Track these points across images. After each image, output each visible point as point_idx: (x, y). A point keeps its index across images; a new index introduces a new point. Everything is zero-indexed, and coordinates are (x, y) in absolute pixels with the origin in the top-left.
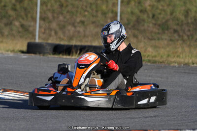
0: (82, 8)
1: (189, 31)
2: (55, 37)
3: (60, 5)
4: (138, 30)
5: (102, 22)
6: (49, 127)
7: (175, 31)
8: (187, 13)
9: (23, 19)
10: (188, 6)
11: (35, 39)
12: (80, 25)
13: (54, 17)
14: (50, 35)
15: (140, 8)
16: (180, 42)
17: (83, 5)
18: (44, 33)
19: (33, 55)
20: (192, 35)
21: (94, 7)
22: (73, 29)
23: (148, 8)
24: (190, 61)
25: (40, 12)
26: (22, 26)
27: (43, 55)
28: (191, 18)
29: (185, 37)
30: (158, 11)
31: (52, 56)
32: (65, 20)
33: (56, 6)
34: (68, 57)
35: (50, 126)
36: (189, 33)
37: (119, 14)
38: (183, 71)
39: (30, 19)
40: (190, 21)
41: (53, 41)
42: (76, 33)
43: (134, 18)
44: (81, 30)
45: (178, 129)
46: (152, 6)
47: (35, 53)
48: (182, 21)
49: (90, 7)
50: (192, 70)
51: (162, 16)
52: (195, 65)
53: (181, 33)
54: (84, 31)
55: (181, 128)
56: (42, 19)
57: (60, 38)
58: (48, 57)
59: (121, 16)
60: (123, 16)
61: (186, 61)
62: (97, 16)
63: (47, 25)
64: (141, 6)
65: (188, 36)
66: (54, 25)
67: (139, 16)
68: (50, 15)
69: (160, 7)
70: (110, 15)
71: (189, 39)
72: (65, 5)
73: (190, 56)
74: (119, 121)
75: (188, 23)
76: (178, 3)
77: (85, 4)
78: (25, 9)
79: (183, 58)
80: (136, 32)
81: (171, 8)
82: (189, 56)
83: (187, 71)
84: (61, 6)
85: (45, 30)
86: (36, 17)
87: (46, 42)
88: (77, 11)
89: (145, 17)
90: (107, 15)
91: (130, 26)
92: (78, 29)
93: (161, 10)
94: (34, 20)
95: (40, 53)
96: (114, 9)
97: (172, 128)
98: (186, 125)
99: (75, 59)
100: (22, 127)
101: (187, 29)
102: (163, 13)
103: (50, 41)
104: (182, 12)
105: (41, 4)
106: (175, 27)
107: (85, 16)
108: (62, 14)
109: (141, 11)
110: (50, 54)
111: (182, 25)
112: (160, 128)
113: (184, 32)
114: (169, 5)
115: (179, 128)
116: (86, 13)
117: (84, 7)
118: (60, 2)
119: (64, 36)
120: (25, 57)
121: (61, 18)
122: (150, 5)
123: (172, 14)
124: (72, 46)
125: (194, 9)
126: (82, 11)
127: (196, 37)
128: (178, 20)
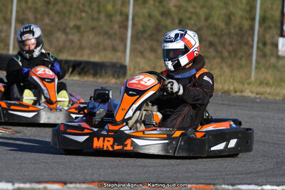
0: (78, 7)
1: (231, 44)
3: (45, 2)
4: (158, 41)
5: (106, 28)
6: (25, 175)
7: (211, 44)
8: (229, 18)
10: (231, 8)
11: (8, 50)
12: (74, 31)
13: (36, 18)
15: (161, 9)
16: (218, 60)
20: (235, 51)
21: (95, 5)
22: (64, 36)
23: (174, 10)
24: (232, 88)
25: (17, 12)
28: (235, 27)
29: (226, 54)
30: (188, 15)
32: (53, 23)
33: (40, 3)
35: (26, 173)
36: (230, 48)
37: (130, 17)
38: (220, 102)
42: (68, 44)
43: (152, 24)
44: (75, 38)
45: (210, 184)
46: (179, 7)
48: (222, 30)
49: (90, 6)
50: (234, 101)
51: (193, 22)
52: (238, 94)
53: (219, 49)
54: (80, 41)
55: (216, 182)
56: (18, 20)
59: (133, 20)
60: (136, 19)
61: (226, 87)
62: (98, 20)
64: (163, 7)
65: (229, 52)
67: (160, 22)
68: (30, 15)
69: (191, 9)
70: (118, 18)
71: (230, 56)
72: (52, 2)
73: (231, 80)
74: (126, 170)
75: (230, 33)
76: (216, 3)
79: (221, 82)
80: (154, 44)
81: (205, 10)
82: (229, 81)
83: (227, 102)
84: (48, 3)
86: (11, 18)
88: (70, 12)
89: (168, 22)
90: (114, 19)
91: (146, 35)
92: (71, 37)
93: (192, 13)
94: (8, 22)
96: (124, 10)
97: (202, 181)
98: (223, 179)
101: (228, 41)
102: (195, 17)
104: (222, 17)
106: (211, 39)
107: (81, 19)
108: (48, 14)
109: (163, 14)
111: (222, 35)
113: (224, 45)
114: (202, 7)
115: (212, 182)
116: (84, 15)
117: (81, 6)
119: (51, 46)
121: (47, 20)
122: (175, 6)
123: (207, 19)
124: (61, 61)
125: (240, 13)
126: (78, 11)
127: (241, 53)
128: (215, 28)
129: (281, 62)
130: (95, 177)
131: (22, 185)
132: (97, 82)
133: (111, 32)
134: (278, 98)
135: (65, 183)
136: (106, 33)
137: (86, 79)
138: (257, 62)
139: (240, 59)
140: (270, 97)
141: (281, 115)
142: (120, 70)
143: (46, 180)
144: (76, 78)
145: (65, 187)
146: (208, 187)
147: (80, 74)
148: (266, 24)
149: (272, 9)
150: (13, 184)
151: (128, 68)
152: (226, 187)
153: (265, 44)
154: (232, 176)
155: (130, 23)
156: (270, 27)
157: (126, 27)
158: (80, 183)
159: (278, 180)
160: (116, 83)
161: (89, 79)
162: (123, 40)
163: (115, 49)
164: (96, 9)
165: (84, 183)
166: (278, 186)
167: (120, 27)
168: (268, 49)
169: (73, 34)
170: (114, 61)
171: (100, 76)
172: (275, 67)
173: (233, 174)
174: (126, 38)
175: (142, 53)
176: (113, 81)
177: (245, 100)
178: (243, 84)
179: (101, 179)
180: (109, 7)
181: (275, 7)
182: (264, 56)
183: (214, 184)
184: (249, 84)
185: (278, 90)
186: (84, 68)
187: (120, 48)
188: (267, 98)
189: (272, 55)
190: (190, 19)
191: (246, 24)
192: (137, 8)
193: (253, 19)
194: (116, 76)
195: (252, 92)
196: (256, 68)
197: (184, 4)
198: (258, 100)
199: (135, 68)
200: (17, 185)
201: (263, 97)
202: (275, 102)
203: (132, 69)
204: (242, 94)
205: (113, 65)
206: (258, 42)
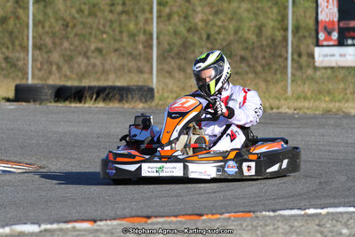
0: (98, 29)
1: (264, 58)
2: (57, 75)
3: (63, 25)
4: (185, 59)
5: (129, 49)
7: (243, 59)
8: (260, 30)
9: (8, 48)
10: (261, 19)
11: (27, 79)
12: (95, 55)
13: (54, 43)
14: (50, 73)
16: (251, 75)
17: (99, 23)
18: (40, 69)
19: (24, 104)
20: (269, 65)
21: (116, 25)
22: (85, 61)
23: (200, 24)
24: (267, 105)
25: (34, 38)
26: (6, 59)
27: (40, 104)
28: (267, 39)
29: (259, 68)
30: (216, 29)
31: (54, 104)
32: (72, 48)
33: (58, 27)
34: (78, 105)
36: (264, 62)
37: (155, 36)
39: (18, 48)
40: (265, 43)
41: (55, 80)
42: (90, 68)
43: (178, 42)
44: (98, 62)
45: (250, 212)
46: (206, 22)
47: (27, 101)
48: (253, 43)
49: (110, 26)
50: (271, 119)
51: (221, 36)
52: (275, 110)
53: (252, 63)
54: (102, 64)
55: (256, 209)
56: (35, 46)
57: (66, 76)
58: (48, 107)
59: (158, 38)
60: (161, 37)
62: (121, 40)
63: (45, 56)
64: (189, 22)
65: (263, 66)
66: (55, 56)
67: (187, 38)
68: (48, 41)
69: (219, 23)
70: (142, 37)
71: (264, 69)
72: (71, 24)
73: (267, 95)
74: (160, 202)
75: (262, 46)
76: (245, 15)
77: (102, 22)
78: (11, 33)
80: (183, 62)
81: (234, 22)
84: (66, 26)
85: (41, 64)
86: (28, 44)
87: (43, 82)
88: (90, 34)
89: (196, 38)
90: (137, 39)
91: (172, 54)
92: (93, 61)
93: (219, 27)
94: (25, 49)
95: (34, 101)
96: (147, 28)
97: (241, 209)
98: (263, 204)
99: (90, 107)
100: (9, 216)
101: (260, 56)
102: (223, 31)
103: (50, 82)
104: (252, 29)
105: (34, 25)
106: (242, 53)
107: (103, 41)
109: (189, 30)
110: (50, 102)
111: (253, 49)
112: (223, 210)
113: (256, 59)
114: (231, 19)
115: (251, 209)
116: (105, 36)
117: (101, 27)
118: (64, 20)
119: (72, 72)
120: (12, 107)
121: (66, 45)
122: (202, 21)
123: (236, 32)
124: (85, 87)
125: (271, 23)
126: (98, 33)
127: (275, 67)
128: (246, 41)
129: (318, 73)
130: (127, 212)
131: (49, 226)
132: (123, 108)
133: (136, 53)
134: (317, 112)
135: (95, 221)
136: (130, 54)
137: (111, 105)
138: (293, 75)
139: (275, 73)
140: (308, 112)
141: (322, 131)
142: (147, 93)
143: (75, 219)
144: (101, 105)
145: (95, 225)
146: (248, 214)
147: (104, 100)
148: (300, 34)
149: (305, 17)
150: (40, 226)
151: (155, 91)
152: (267, 213)
153: (300, 55)
154: (273, 201)
155: (155, 42)
156: (304, 37)
157: (151, 47)
158: (110, 220)
159: (322, 202)
160: (144, 108)
161: (115, 105)
162: (149, 60)
163: (140, 71)
164: (118, 29)
165: (114, 219)
166: (323, 208)
167: (144, 47)
168: (304, 60)
169: (95, 58)
170: (140, 84)
171: (126, 101)
172: (312, 79)
173: (274, 199)
174: (152, 58)
175: (169, 73)
176: (141, 105)
177: (282, 117)
178: (280, 100)
179: (134, 214)
180: (132, 26)
181: (308, 15)
182: (300, 67)
183: (254, 212)
184: (286, 99)
185: (317, 103)
186: (109, 94)
187: (146, 69)
188: (305, 113)
189: (309, 66)
190: (218, 33)
191: (279, 35)
192: (162, 26)
193: (286, 30)
194: (144, 100)
195: (289, 108)
196: (293, 81)
197: (211, 17)
198: (296, 116)
199: (163, 89)
200: (43, 227)
201: (301, 112)
202: (315, 117)
203: (160, 92)
204: (278, 111)
205: (140, 89)
206: (292, 54)
